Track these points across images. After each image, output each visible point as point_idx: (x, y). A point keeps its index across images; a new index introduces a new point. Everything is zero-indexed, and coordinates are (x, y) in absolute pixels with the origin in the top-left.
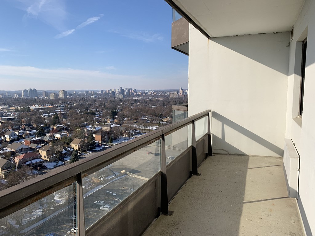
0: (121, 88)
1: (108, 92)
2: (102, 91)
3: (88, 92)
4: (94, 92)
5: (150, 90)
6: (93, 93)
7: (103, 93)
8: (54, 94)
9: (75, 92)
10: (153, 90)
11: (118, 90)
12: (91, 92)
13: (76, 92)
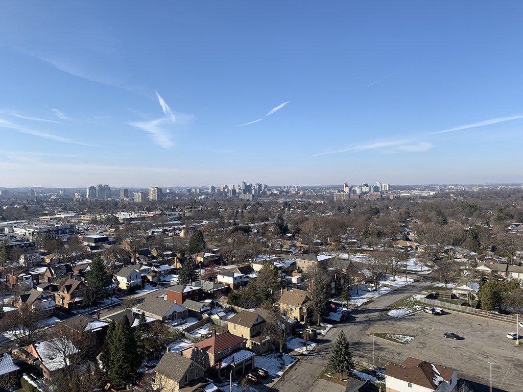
0: (245, 183)
1: (222, 190)
2: (213, 188)
3: (191, 190)
4: (200, 190)
5: (291, 187)
6: (198, 191)
7: (215, 192)
8: (140, 194)
9: (168, 191)
10: (296, 186)
11: (239, 186)
12: (196, 190)
13: (170, 190)
